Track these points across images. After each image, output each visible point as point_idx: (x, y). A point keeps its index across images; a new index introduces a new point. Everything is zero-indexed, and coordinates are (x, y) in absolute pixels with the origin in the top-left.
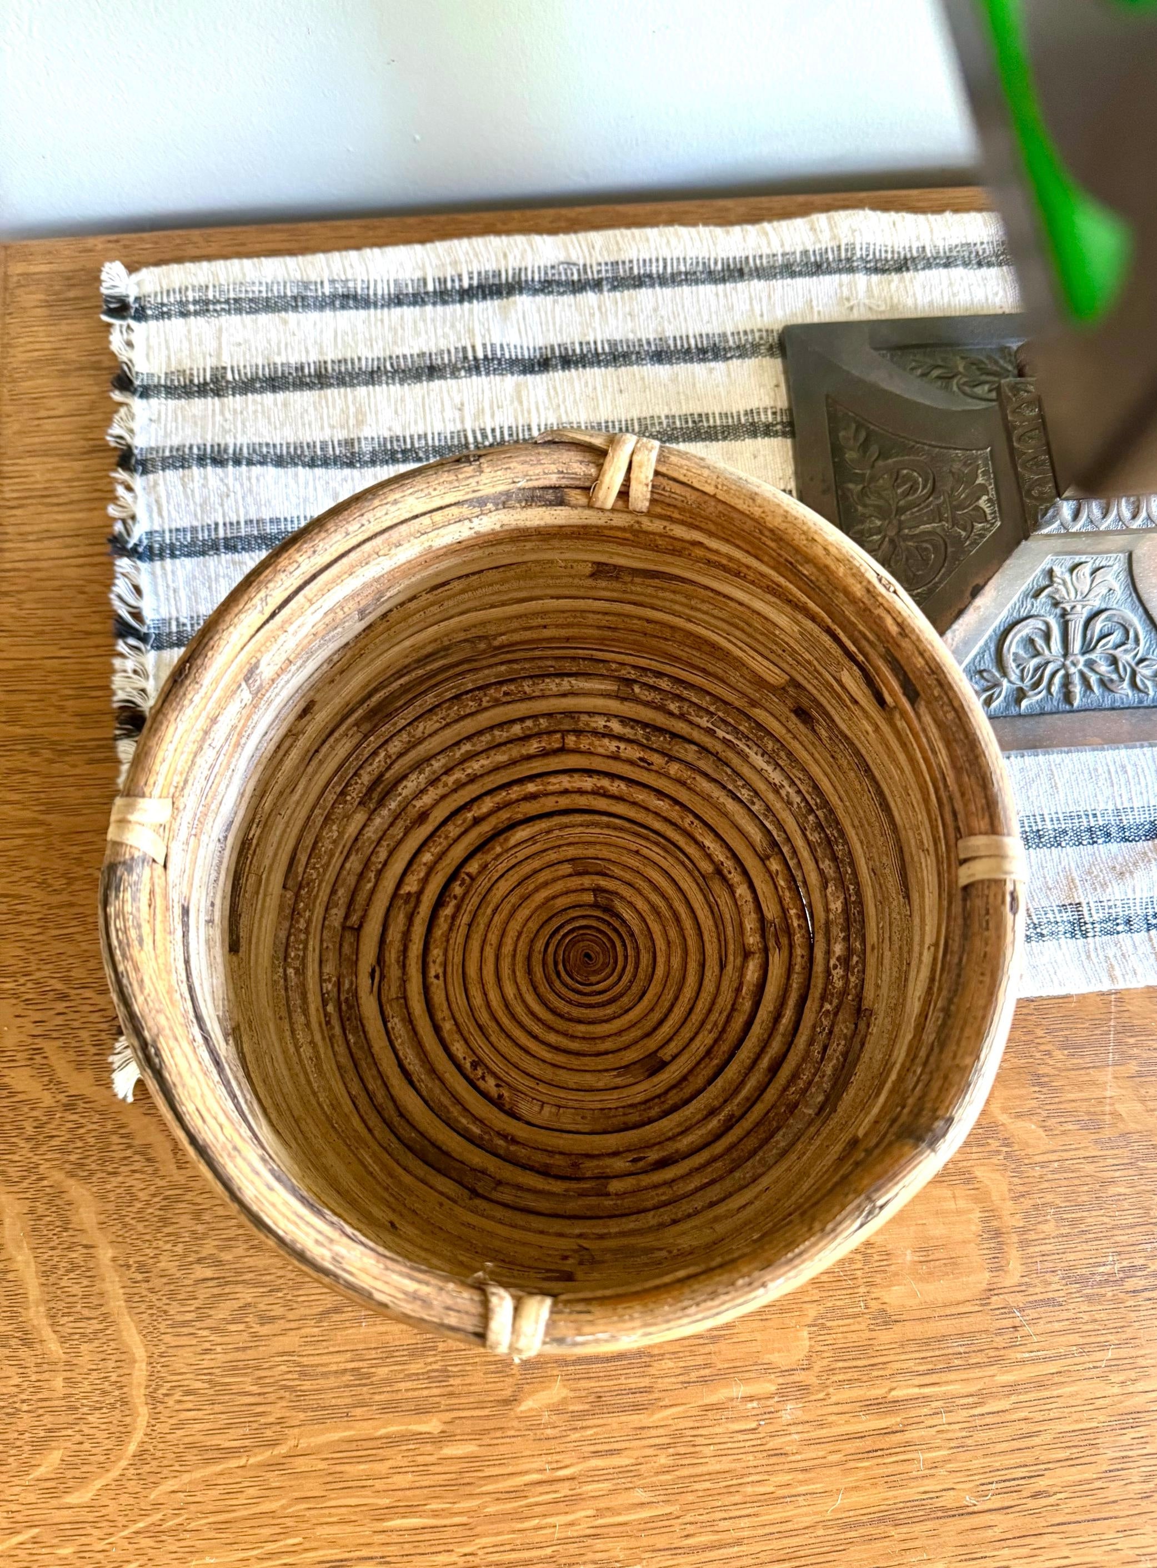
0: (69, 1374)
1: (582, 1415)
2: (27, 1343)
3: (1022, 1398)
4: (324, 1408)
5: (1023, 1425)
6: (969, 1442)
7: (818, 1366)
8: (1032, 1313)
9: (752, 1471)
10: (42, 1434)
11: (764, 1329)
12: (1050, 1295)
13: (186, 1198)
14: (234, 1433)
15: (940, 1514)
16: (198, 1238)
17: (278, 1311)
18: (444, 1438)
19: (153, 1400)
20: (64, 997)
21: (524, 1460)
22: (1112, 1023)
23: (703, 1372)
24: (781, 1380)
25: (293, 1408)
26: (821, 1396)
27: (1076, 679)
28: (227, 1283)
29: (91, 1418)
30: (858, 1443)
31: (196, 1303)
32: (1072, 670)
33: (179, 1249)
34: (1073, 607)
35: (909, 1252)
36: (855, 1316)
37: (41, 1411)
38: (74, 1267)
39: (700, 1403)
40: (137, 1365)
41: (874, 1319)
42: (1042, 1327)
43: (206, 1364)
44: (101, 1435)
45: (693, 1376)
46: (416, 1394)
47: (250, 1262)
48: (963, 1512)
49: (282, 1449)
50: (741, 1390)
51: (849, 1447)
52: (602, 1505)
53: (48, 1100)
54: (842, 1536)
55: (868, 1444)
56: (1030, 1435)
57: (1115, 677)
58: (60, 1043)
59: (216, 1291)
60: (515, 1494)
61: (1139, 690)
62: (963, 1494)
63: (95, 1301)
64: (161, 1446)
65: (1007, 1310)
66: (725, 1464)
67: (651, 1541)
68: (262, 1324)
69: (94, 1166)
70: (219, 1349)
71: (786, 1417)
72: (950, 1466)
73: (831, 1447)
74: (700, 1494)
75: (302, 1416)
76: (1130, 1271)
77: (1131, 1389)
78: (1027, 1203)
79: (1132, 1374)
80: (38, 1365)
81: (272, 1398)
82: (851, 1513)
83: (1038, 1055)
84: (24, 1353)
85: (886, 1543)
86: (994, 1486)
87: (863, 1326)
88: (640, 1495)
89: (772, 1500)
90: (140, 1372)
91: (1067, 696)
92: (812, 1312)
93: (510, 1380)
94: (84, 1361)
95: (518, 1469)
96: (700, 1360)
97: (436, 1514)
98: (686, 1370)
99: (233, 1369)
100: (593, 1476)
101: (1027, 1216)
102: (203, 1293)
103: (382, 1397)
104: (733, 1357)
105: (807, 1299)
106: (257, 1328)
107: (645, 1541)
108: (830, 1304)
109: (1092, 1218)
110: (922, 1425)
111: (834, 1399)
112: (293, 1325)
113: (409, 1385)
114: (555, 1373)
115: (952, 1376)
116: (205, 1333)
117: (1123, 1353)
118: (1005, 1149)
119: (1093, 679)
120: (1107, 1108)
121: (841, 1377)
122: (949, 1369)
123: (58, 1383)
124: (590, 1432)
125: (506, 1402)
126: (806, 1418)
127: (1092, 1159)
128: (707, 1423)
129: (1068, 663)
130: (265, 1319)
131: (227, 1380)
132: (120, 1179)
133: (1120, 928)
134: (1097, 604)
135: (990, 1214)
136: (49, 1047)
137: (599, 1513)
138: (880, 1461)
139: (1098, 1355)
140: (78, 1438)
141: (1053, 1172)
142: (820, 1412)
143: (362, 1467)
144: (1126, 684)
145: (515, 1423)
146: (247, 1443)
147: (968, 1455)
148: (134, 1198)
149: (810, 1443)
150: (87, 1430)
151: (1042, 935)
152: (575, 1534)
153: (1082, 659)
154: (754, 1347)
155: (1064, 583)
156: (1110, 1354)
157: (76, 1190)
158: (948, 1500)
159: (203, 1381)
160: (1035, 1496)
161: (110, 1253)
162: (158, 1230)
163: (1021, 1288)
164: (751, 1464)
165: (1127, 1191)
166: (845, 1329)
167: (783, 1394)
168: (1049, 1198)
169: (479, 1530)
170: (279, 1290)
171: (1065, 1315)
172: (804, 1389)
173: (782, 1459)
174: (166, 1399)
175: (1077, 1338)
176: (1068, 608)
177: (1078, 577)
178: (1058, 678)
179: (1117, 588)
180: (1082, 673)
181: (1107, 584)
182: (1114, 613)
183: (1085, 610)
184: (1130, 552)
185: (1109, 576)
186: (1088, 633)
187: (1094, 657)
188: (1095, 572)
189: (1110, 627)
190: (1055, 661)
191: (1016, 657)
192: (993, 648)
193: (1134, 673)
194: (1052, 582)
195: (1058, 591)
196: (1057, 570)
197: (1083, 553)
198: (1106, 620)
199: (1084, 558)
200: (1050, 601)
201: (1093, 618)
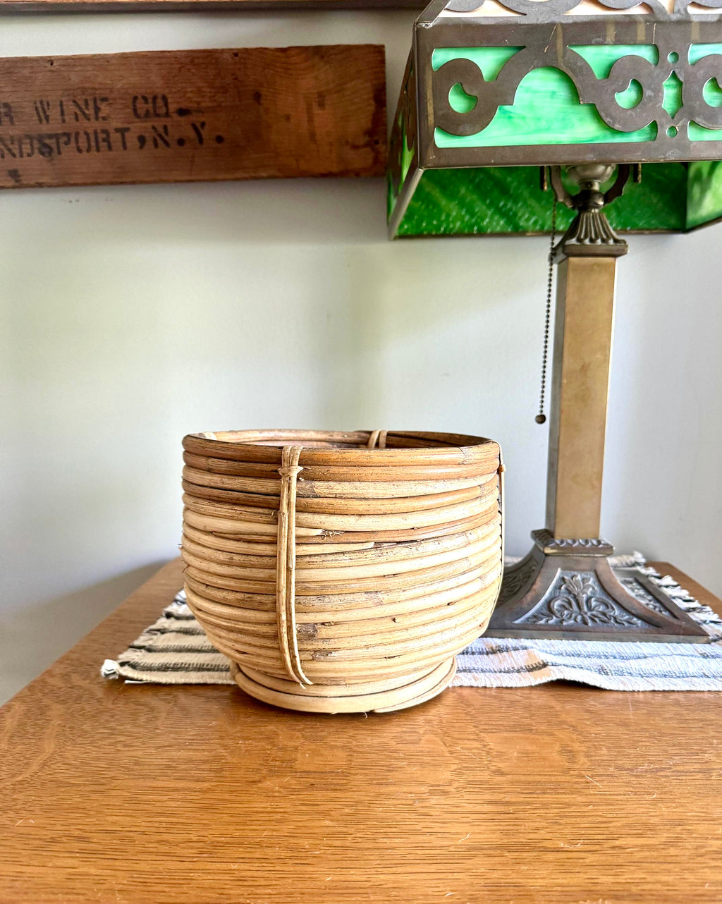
1: (299, 790)
3: (597, 808)
5: (597, 818)
6: (562, 821)
7: (456, 785)
8: (599, 778)
11: (422, 770)
12: (610, 773)
13: (110, 711)
15: (541, 849)
21: (257, 803)
22: (628, 700)
24: (432, 788)
26: (457, 796)
27: (588, 618)
32: (585, 615)
34: (578, 594)
35: (515, 753)
36: (481, 770)
38: (36, 725)
39: (376, 791)
41: (493, 772)
43: (84, 756)
45: (375, 782)
48: (558, 850)
49: (107, 787)
50: (405, 789)
51: (476, 817)
52: (301, 825)
55: (489, 816)
56: (604, 823)
61: (620, 623)
62: (559, 842)
65: (581, 776)
67: (330, 842)
69: (70, 701)
71: (435, 802)
72: (548, 830)
76: (661, 769)
78: (588, 744)
82: (476, 843)
85: (502, 859)
86: (581, 841)
87: (486, 774)
89: (419, 833)
91: (586, 623)
92: (454, 767)
97: (188, 818)
101: (589, 748)
107: (324, 842)
110: (526, 812)
111: (466, 798)
113: (198, 772)
114: (289, 774)
115: (547, 796)
117: (664, 796)
118: (572, 728)
119: (596, 619)
120: (632, 721)
121: (471, 790)
122: (544, 793)
124: (303, 796)
125: (253, 782)
126: (447, 803)
127: (627, 734)
128: (379, 799)
129: (582, 613)
132: (80, 705)
133: (626, 674)
134: (590, 594)
135: (565, 746)
137: (297, 828)
138: (497, 824)
139: (646, 796)
141: (603, 736)
142: (457, 801)
144: (612, 621)
145: (256, 790)
146: (87, 783)
147: (562, 827)
149: (449, 812)
153: (589, 613)
155: (571, 583)
156: (654, 796)
158: (548, 844)
160: (613, 848)
163: (590, 770)
164: (408, 817)
165: (652, 745)
167: (431, 793)
171: (621, 781)
172: (446, 793)
173: (429, 817)
175: (631, 789)
176: (576, 594)
177: (576, 581)
178: (579, 618)
179: (596, 588)
180: (590, 618)
181: (591, 586)
182: (599, 598)
183: (584, 596)
184: (596, 572)
185: (590, 582)
186: (589, 605)
187: (594, 613)
188: (583, 580)
189: (598, 603)
190: (576, 612)
191: (557, 610)
192: (546, 607)
193: (615, 618)
194: (565, 583)
195: (569, 586)
196: (566, 578)
197: (574, 570)
198: (596, 601)
199: (576, 573)
200: (566, 591)
201: (589, 599)
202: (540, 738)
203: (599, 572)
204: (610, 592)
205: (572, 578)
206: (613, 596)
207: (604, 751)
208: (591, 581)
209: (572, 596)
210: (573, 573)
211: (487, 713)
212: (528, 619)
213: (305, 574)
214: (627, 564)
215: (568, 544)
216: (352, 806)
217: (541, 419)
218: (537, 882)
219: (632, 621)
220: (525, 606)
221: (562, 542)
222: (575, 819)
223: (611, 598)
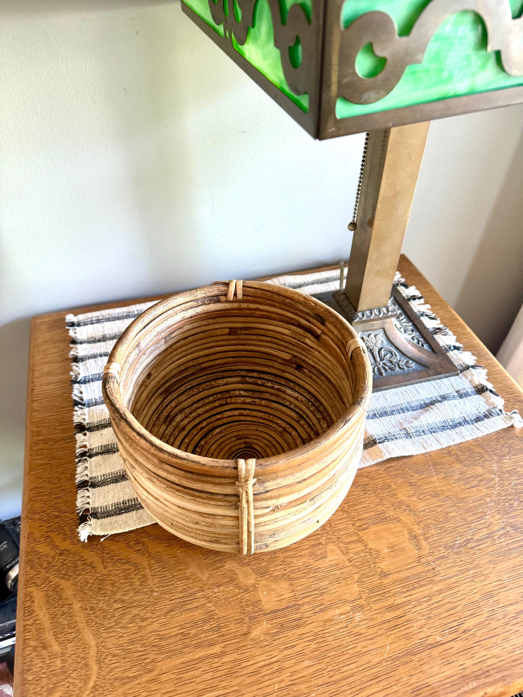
0: (62, 658)
1: (277, 633)
2: (44, 648)
3: (445, 594)
4: (172, 651)
5: (449, 605)
6: (431, 615)
7: (364, 596)
8: (438, 562)
9: (350, 644)
10: (52, 686)
11: (339, 587)
12: (442, 555)
13: (108, 579)
14: (134, 669)
15: (429, 647)
16: (113, 593)
17: (149, 615)
18: (223, 654)
19: (99, 662)
20: (58, 517)
21: (257, 657)
22: (430, 463)
23: (320, 608)
24: (351, 605)
25: (158, 654)
26: (368, 608)
27: (382, 368)
28: (127, 608)
29: (73, 675)
30: (389, 624)
31: (115, 618)
32: (379, 366)
33: (107, 598)
34: (373, 348)
35: (385, 549)
36: (373, 575)
37: (51, 676)
38: (64, 614)
39: (322, 620)
40: (91, 648)
41: (380, 575)
42: (443, 567)
43: (120, 642)
44: (76, 681)
45: (317, 609)
46: (208, 638)
47: (136, 598)
48: (437, 645)
49: (156, 673)
50: (337, 612)
51: (386, 626)
52: (293, 670)
53: (52, 553)
54: (394, 664)
55: (392, 624)
56: (453, 608)
57: (393, 366)
58: (57, 533)
59: (123, 612)
60: (256, 672)
61: (402, 369)
62: (436, 637)
63: (73, 625)
64: (104, 681)
65: (428, 563)
66: (338, 642)
67: (316, 682)
68: (142, 622)
69: (71, 574)
70: (125, 635)
71: (358, 619)
72: (427, 626)
73: (378, 628)
74: (332, 657)
75: (162, 656)
76: (468, 541)
77: (485, 583)
78: (422, 525)
79: (483, 578)
80: (50, 656)
81: (149, 651)
82: (395, 654)
83: (409, 477)
84: (44, 652)
85: (412, 663)
86: (447, 631)
87: (377, 579)
88: (307, 663)
89: (361, 654)
90: (93, 651)
91: (381, 374)
92: (356, 577)
93: (245, 625)
94: (69, 652)
95: (255, 661)
96: (318, 603)
98: (314, 608)
99: (132, 642)
100: (287, 658)
101: (424, 529)
102: (117, 614)
103: (195, 642)
104: (331, 599)
105: (353, 572)
106: (140, 624)
107: (313, 683)
108: (362, 573)
109: (447, 526)
110: (411, 612)
111: (374, 609)
112: (155, 620)
113: (205, 635)
114: (263, 619)
115: (416, 591)
116: (119, 630)
117: (476, 570)
118: (408, 508)
119: (387, 368)
120: (439, 489)
121: (374, 600)
122: (414, 588)
123: (58, 662)
124: (281, 640)
125: (245, 634)
126: (365, 618)
127: (440, 506)
128: (327, 627)
129: (377, 364)
130: (143, 620)
131: (130, 647)
132: (82, 577)
133: (422, 434)
134: (380, 346)
135: (410, 531)
136: (52, 534)
137: (292, 674)
138: (399, 629)
139: (468, 573)
140: (67, 685)
141: (428, 513)
142: (370, 614)
143: (190, 673)
144: (397, 368)
145: (250, 642)
146: (140, 673)
147: (433, 620)
148: (88, 582)
149: (369, 627)
150: (71, 681)
151: (397, 438)
152: (285, 685)
153: (381, 363)
154: (338, 594)
155: (368, 341)
157: (64, 584)
158: (431, 641)
159: (120, 650)
160: (464, 632)
161: (79, 605)
162: (98, 593)
163: (431, 554)
164: (349, 641)
165: (456, 514)
166: (370, 581)
167: (354, 610)
168: (429, 521)
169: (243, 691)
170: (148, 607)
171: (450, 561)
172: (362, 607)
173: (361, 636)
174: (105, 660)
175: (457, 569)
177: (371, 338)
178: (376, 369)
179: (384, 341)
180: (383, 367)
181: (380, 339)
182: (386, 349)
183: (377, 348)
184: (384, 328)
186: (380, 356)
187: (384, 361)
188: (375, 336)
189: (386, 352)
190: (374, 364)
193: (398, 364)
194: (365, 341)
195: (367, 343)
196: (366, 337)
198: (384, 351)
199: (371, 332)
201: (380, 350)
202: (393, 526)
203: (386, 329)
204: (393, 342)
205: (368, 336)
206: (396, 344)
207: (433, 531)
208: (381, 336)
209: (370, 350)
210: (369, 332)
211: (355, 505)
213: (260, 529)
215: (368, 316)
216: (314, 639)
217: (353, 227)
218: (436, 679)
219: (409, 365)
221: (363, 315)
222: (437, 610)
223: (394, 347)
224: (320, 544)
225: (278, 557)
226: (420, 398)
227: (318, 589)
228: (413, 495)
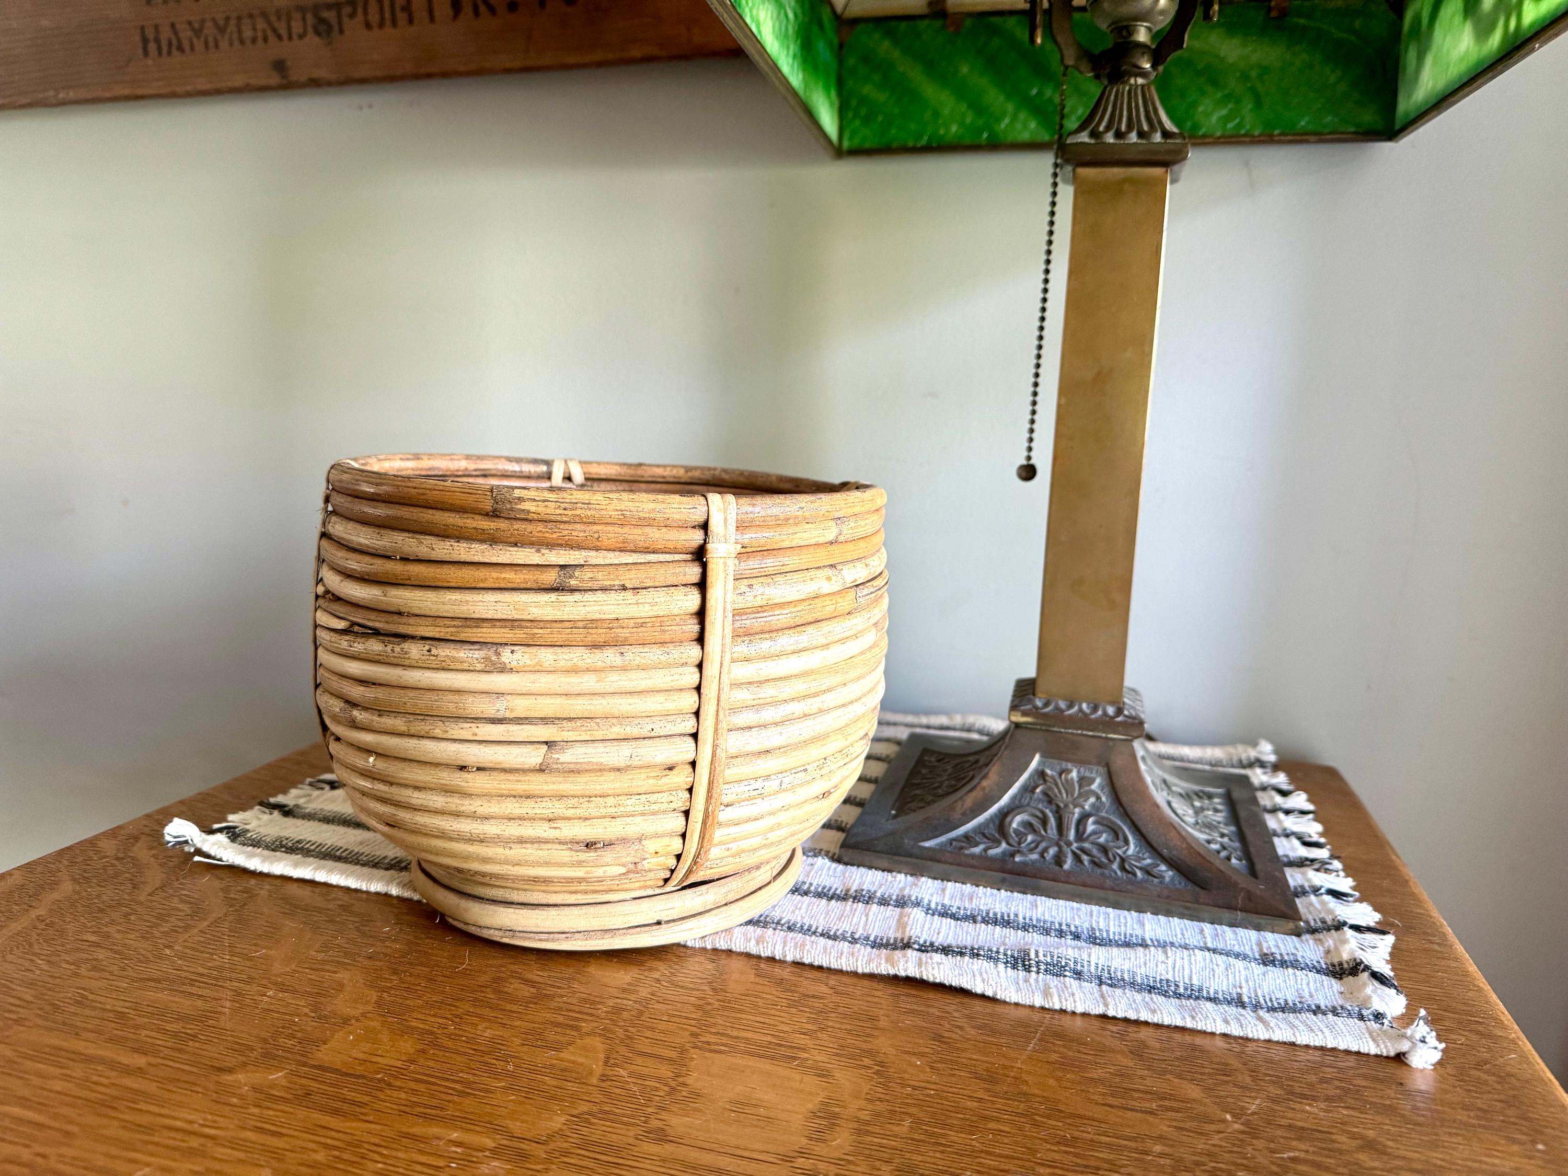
1: (277, 1099)
4: (64, 1024)
7: (558, 1145)
11: (523, 1104)
13: (133, 907)
16: (111, 923)
17: (113, 968)
18: (135, 1072)
21: (184, 1110)
22: (1041, 1029)
23: (427, 1111)
24: (506, 1143)
25: (41, 1017)
26: (538, 1168)
27: (1068, 854)
28: (99, 947)
31: (60, 949)
32: (1066, 849)
33: (91, 924)
34: (1066, 806)
35: (724, 1100)
36: (630, 1125)
39: (405, 1130)
41: (649, 1133)
45: (417, 1110)
47: (130, 942)
50: (456, 1136)
59: (85, 947)
60: (148, 1129)
61: (1128, 872)
68: (89, 970)
69: (94, 881)
71: (484, 1170)
87: (632, 1134)
91: (1060, 863)
92: (585, 1108)
93: (242, 1058)
95: (174, 1114)
98: (415, 1105)
100: (235, 1144)
101: (876, 1114)
102: (71, 946)
103: (119, 1033)
105: (588, 1099)
106: (82, 971)
108: (606, 1109)
112: (113, 978)
113: (152, 1034)
114: (289, 1067)
116: (41, 962)
118: (877, 1069)
119: (1085, 857)
120: (1012, 1074)
125: (219, 1070)
128: (392, 1146)
129: (1062, 843)
130: (94, 969)
132: (102, 889)
133: (1067, 973)
134: (1088, 808)
135: (832, 1103)
144: (1115, 866)
148: (99, 898)
151: (978, 956)
153: (1075, 845)
154: (500, 1111)
155: (1056, 785)
157: (67, 886)
161: (42, 913)
162: (90, 913)
166: (611, 1130)
167: (497, 1152)
172: (527, 1157)
176: (1062, 805)
177: (1067, 780)
178: (1052, 851)
179: (1104, 799)
180: (1074, 853)
181: (1093, 793)
182: (1103, 818)
183: (1077, 810)
184: (1107, 766)
185: (1094, 787)
186: (1081, 828)
187: (1086, 845)
188: (1081, 780)
189: (1101, 828)
190: (1050, 839)
191: (1015, 831)
192: (997, 822)
193: (1123, 860)
194: (1045, 781)
195: (1050, 789)
196: (1049, 772)
197: (1067, 760)
198: (1095, 823)
199: (1069, 766)
200: (1045, 798)
201: (1084, 817)
202: (796, 1076)
203: (1115, 770)
204: (1129, 810)
205: (1060, 775)
208: (1097, 784)
209: (1054, 807)
210: (1065, 765)
212: (951, 841)
214: (1240, 761)
215: (1057, 708)
216: (336, 1149)
217: (1028, 472)
219: (1155, 871)
220: (957, 815)
221: (1046, 704)
223: (1129, 821)
224: (577, 1029)
225: (454, 1006)
226: (1139, 932)
227: (469, 1084)
228: (921, 1055)
